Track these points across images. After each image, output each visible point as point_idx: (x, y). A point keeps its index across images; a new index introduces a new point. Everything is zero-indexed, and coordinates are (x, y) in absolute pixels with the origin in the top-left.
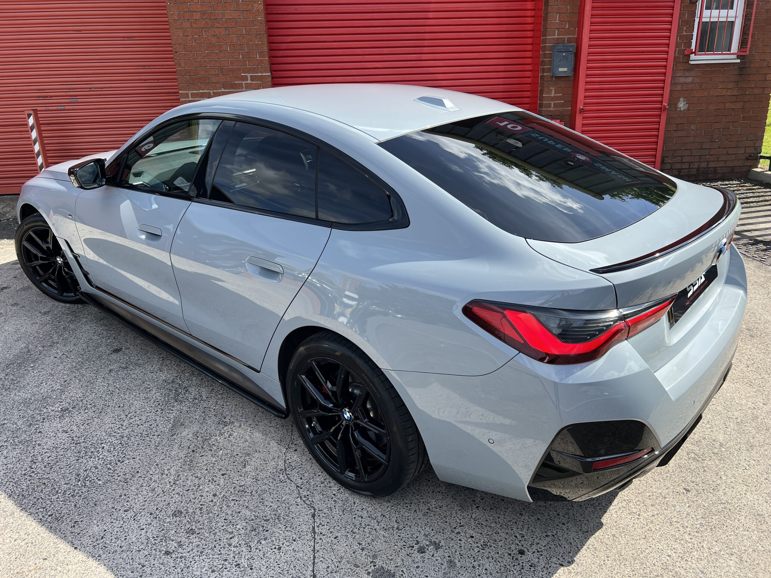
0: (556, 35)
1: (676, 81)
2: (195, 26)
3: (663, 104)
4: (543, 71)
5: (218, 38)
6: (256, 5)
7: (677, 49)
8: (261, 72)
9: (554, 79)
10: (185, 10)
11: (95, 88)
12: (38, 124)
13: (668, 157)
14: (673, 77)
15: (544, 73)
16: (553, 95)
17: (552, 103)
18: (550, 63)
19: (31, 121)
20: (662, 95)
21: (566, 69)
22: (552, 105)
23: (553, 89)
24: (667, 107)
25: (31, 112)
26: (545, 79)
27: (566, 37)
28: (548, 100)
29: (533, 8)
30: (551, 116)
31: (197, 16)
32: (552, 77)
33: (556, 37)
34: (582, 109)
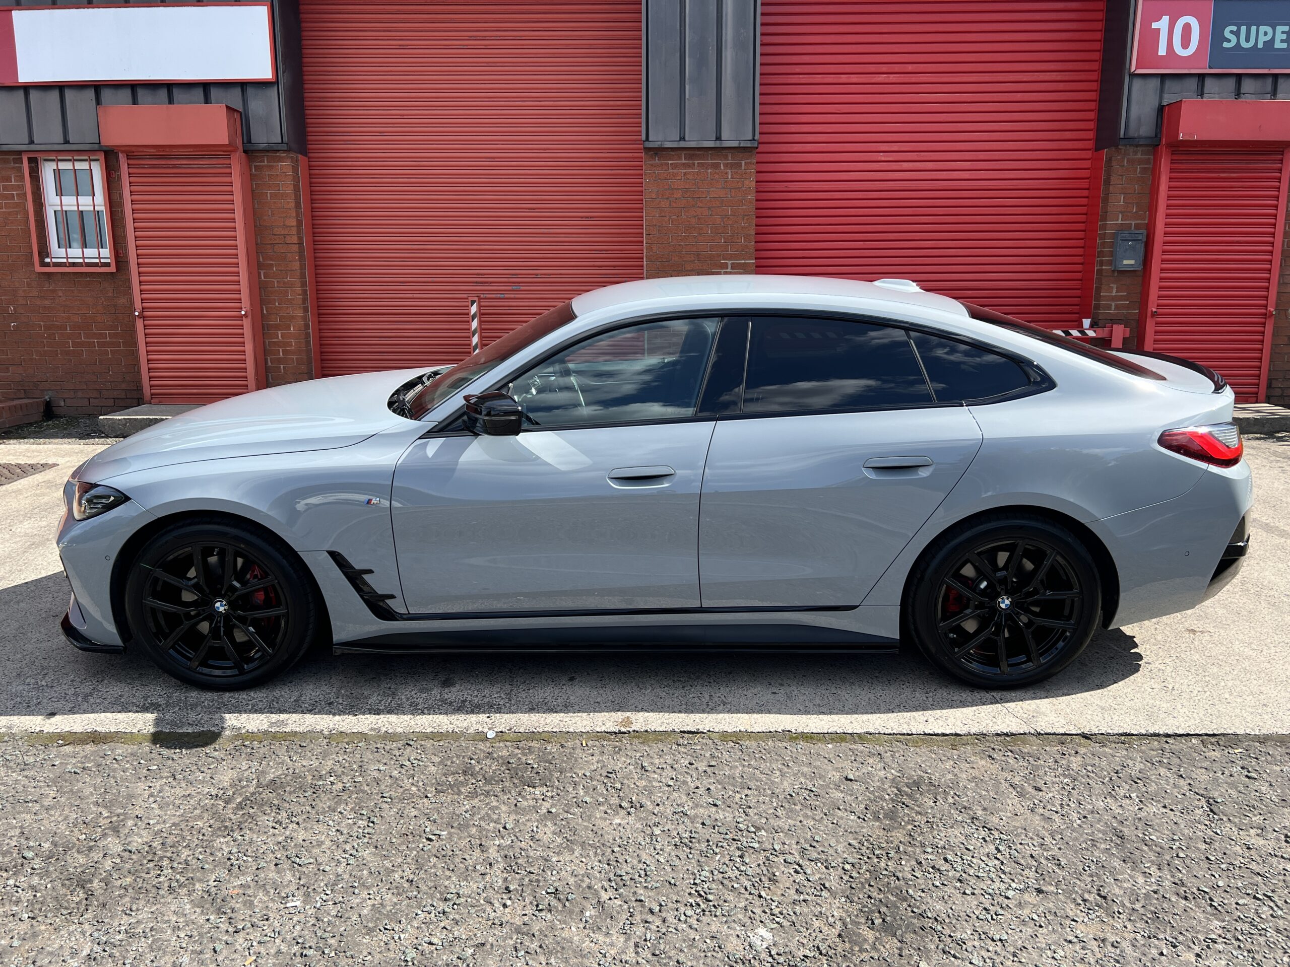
0: (1120, 219)
1: (1286, 281)
2: (674, 205)
3: (1269, 309)
4: (1101, 263)
5: (699, 219)
6: (747, 182)
7: (1286, 240)
8: (745, 259)
9: (1116, 274)
10: (666, 187)
11: (542, 275)
12: (481, 314)
13: (1276, 379)
14: (1281, 275)
15: (1102, 266)
16: (1114, 294)
17: (1113, 304)
18: (1111, 254)
19: (474, 309)
20: (1267, 297)
21: (1132, 262)
22: (1113, 307)
23: (1115, 286)
24: (1274, 313)
25: (476, 299)
26: (1104, 274)
27: (1133, 223)
28: (1108, 301)
29: (1087, 186)
30: (1111, 320)
31: (678, 194)
32: (1113, 271)
33: (1120, 222)
34: (1155, 312)
